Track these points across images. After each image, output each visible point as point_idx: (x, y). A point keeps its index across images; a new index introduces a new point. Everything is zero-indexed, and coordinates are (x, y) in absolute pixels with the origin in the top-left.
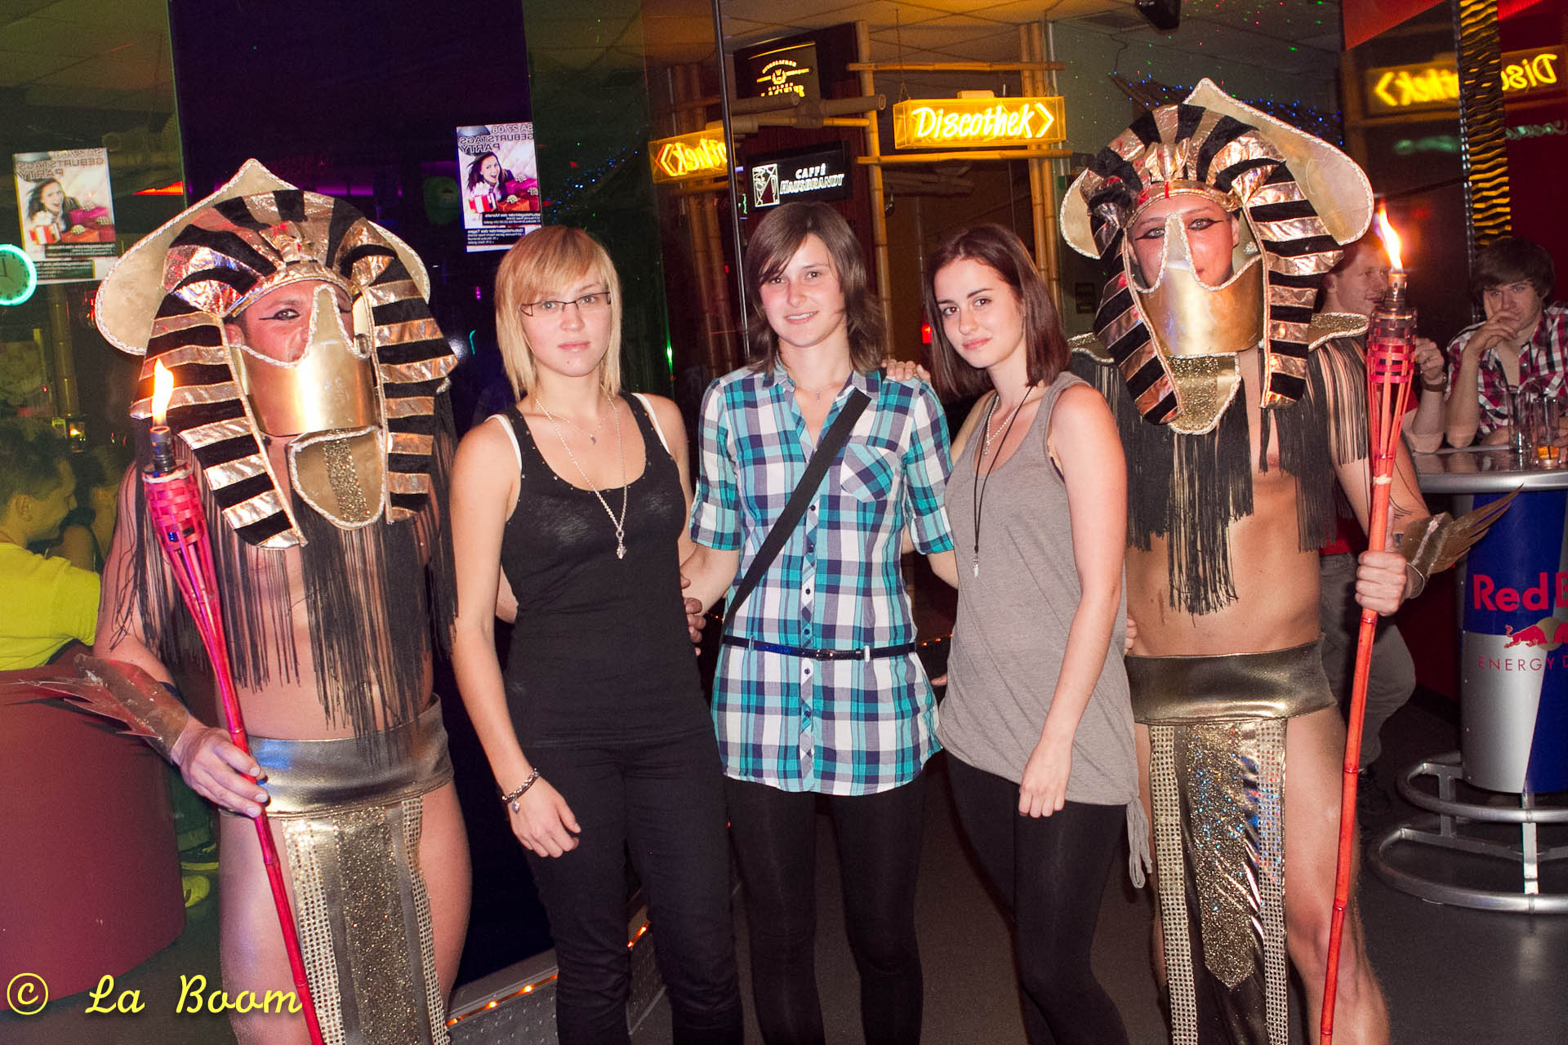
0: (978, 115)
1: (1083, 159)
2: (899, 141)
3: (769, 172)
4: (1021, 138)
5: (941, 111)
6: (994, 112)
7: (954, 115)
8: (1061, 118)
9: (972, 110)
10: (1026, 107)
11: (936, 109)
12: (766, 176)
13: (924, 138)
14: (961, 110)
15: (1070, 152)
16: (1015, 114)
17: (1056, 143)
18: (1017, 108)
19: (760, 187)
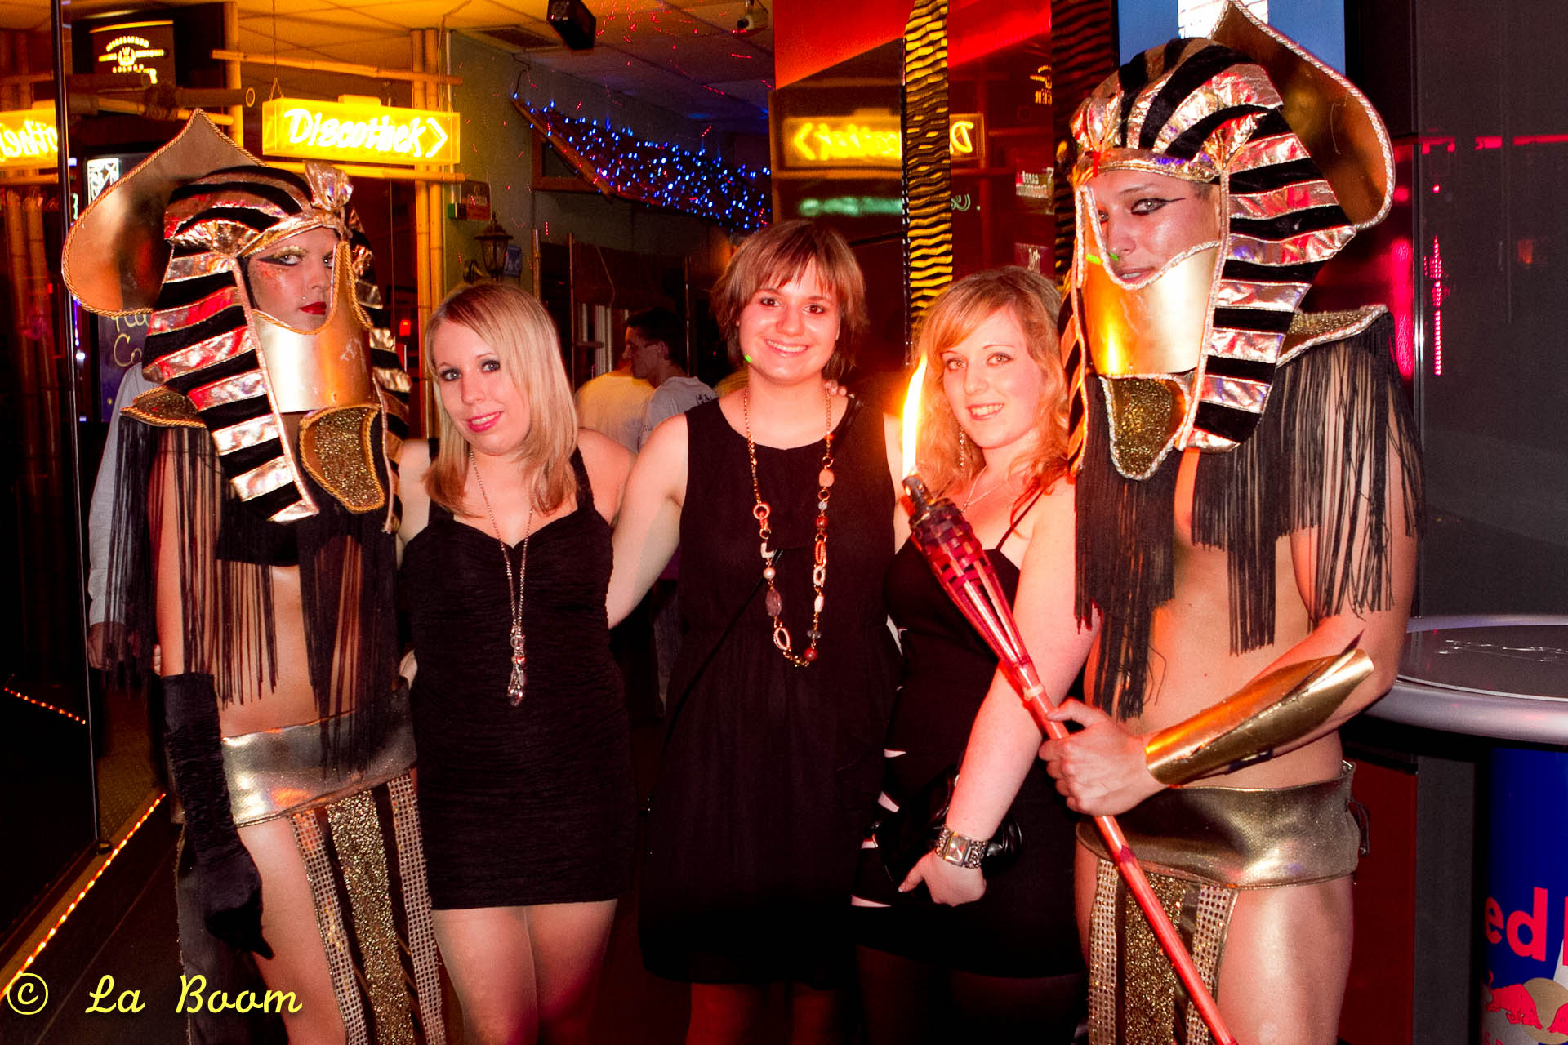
0: (361, 124)
1: (476, 188)
2: (267, 147)
3: (108, 168)
4: (408, 155)
5: (319, 116)
6: (380, 123)
7: (334, 121)
8: (454, 138)
9: (355, 118)
10: (416, 121)
11: (313, 112)
12: (105, 172)
13: (298, 145)
14: (341, 116)
15: (462, 177)
16: (403, 126)
17: (447, 167)
18: (406, 121)
19: (95, 184)
